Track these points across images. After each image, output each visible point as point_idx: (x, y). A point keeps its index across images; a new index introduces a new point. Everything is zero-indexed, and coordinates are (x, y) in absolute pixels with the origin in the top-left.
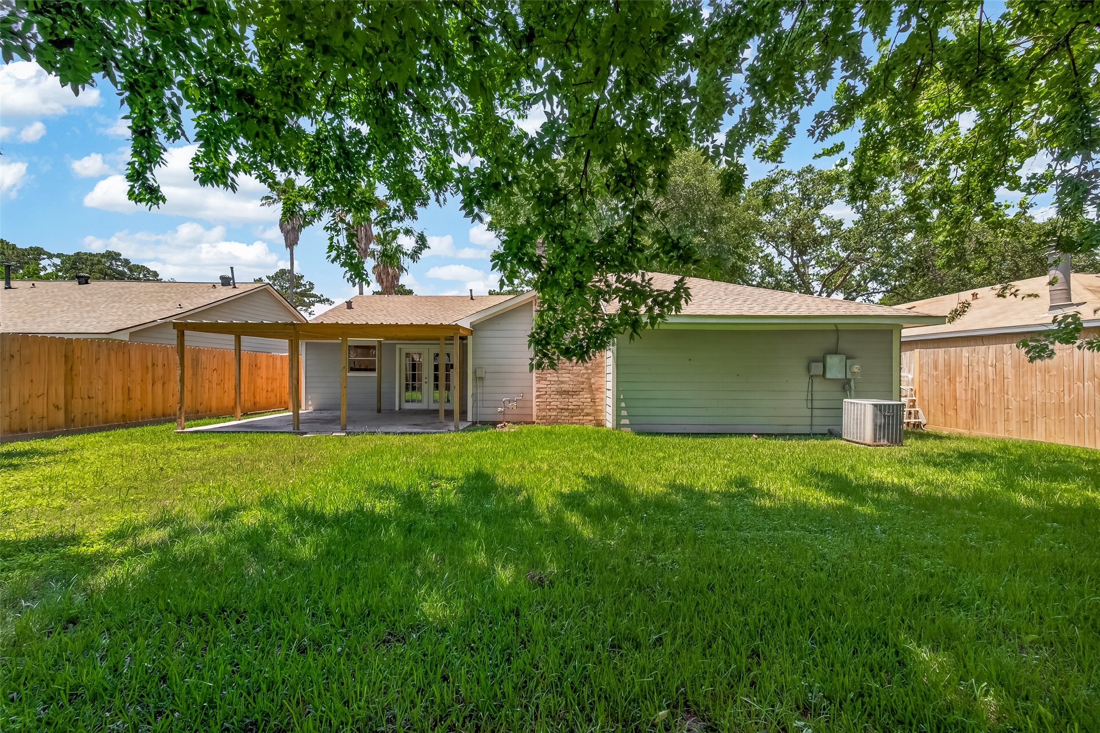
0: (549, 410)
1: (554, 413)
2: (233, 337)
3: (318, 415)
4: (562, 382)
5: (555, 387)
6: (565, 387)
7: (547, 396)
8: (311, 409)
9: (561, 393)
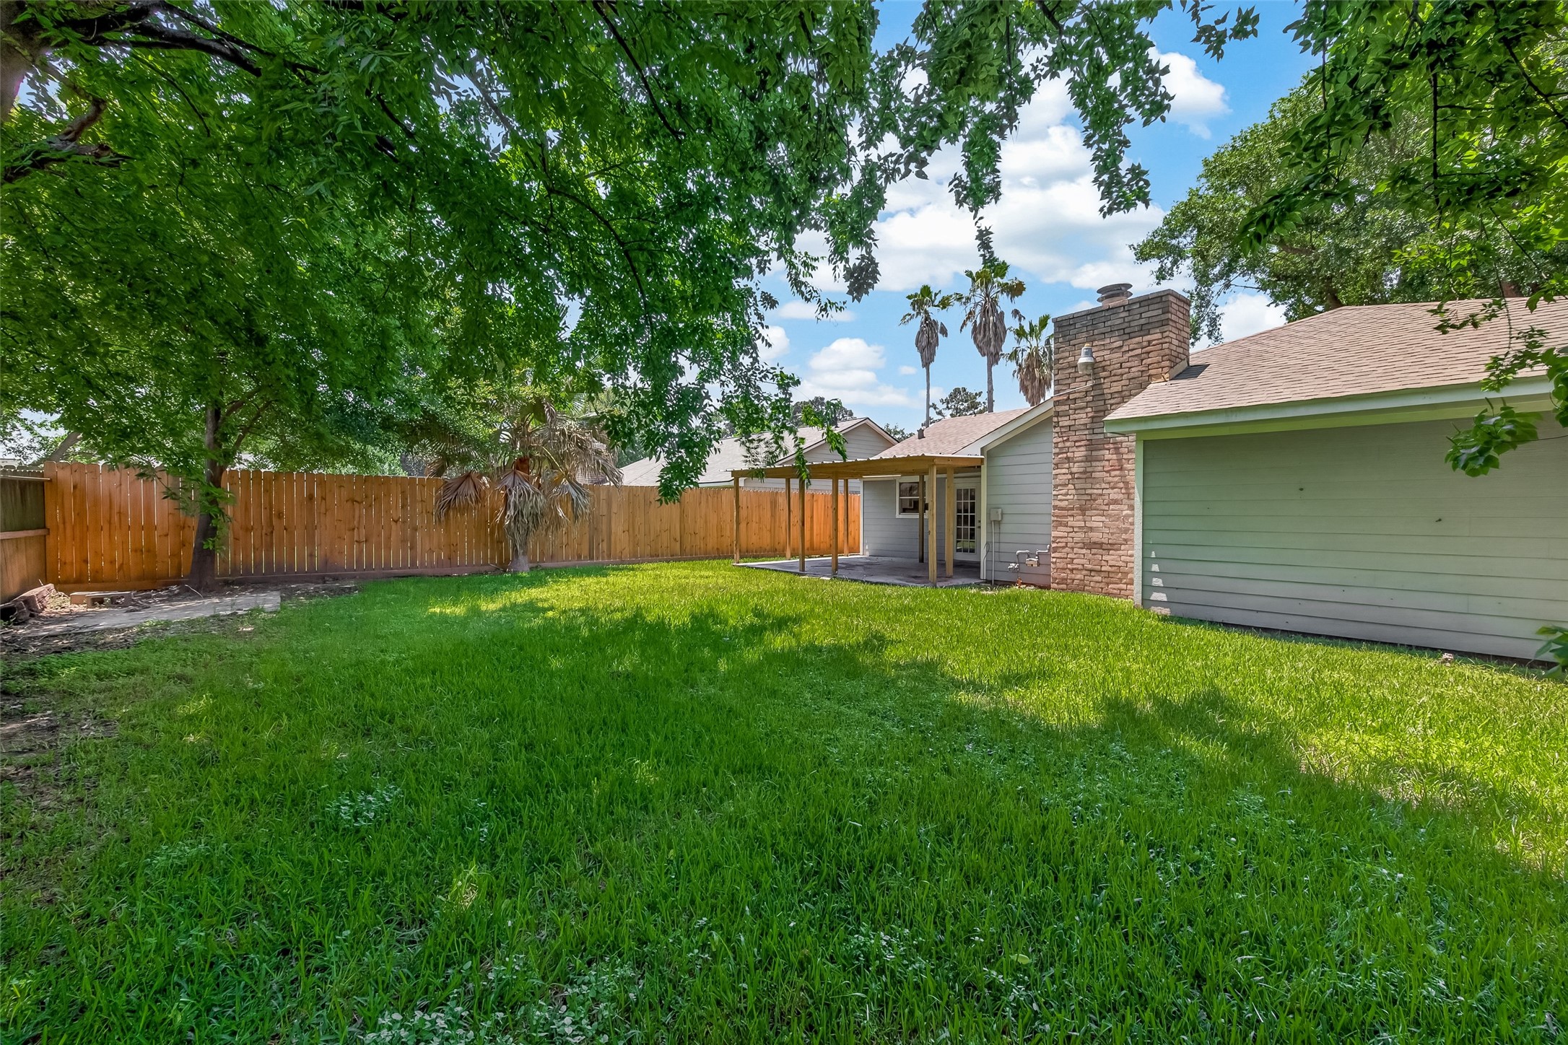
0: (1072, 570)
1: (1079, 576)
2: (784, 480)
3: (874, 560)
4: (1091, 529)
5: (1079, 536)
6: (1096, 537)
7: (1067, 550)
8: (867, 554)
9: (1091, 545)
